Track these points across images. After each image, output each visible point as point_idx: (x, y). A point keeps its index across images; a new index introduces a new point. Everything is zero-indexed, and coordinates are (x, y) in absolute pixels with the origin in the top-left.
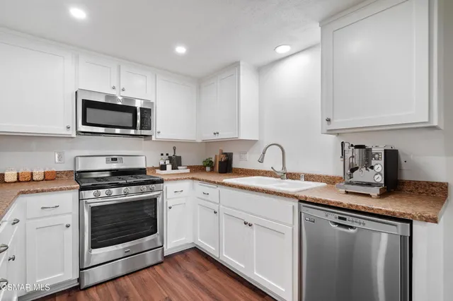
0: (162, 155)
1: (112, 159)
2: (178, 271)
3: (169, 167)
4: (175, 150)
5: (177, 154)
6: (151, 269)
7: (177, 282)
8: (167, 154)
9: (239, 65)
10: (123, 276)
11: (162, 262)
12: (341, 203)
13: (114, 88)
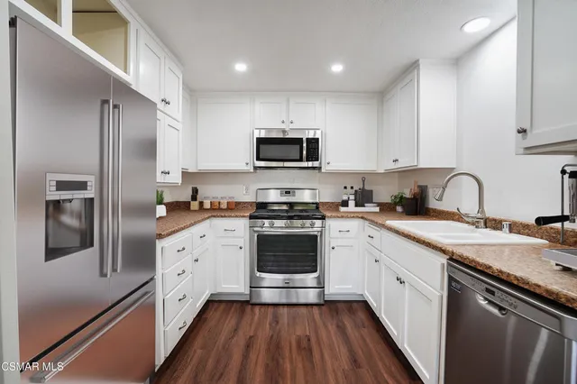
0: (345, 188)
1: (286, 193)
2: (332, 317)
3: (352, 203)
4: (364, 181)
5: (367, 188)
6: (309, 307)
7: (326, 327)
8: (352, 188)
9: (419, 65)
10: (283, 305)
11: (323, 305)
12: (490, 267)
13: (283, 122)
